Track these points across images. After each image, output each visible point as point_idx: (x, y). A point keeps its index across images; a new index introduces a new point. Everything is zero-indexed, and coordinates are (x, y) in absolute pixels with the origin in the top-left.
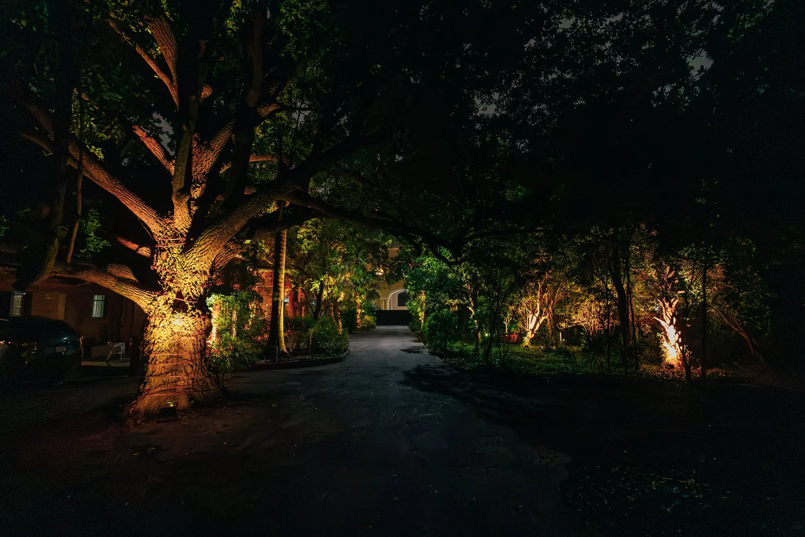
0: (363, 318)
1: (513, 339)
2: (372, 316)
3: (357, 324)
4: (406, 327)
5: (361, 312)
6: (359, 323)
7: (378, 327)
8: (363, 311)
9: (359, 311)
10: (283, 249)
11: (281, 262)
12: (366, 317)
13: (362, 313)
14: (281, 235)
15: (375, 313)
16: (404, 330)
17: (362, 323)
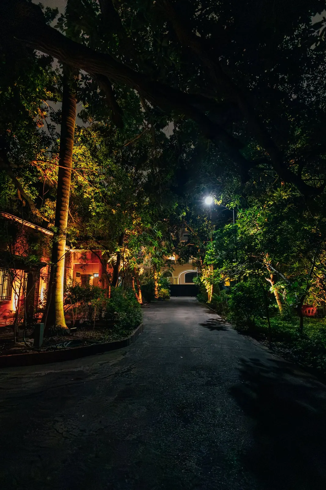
0: (160, 291)
1: (312, 313)
2: (167, 289)
3: (155, 295)
4: (194, 298)
5: (158, 285)
6: (157, 295)
7: (171, 298)
8: (160, 285)
9: (157, 284)
10: (65, 207)
11: (61, 221)
12: (163, 290)
13: (159, 287)
14: (63, 190)
15: (170, 287)
16: (193, 300)
17: (159, 295)
